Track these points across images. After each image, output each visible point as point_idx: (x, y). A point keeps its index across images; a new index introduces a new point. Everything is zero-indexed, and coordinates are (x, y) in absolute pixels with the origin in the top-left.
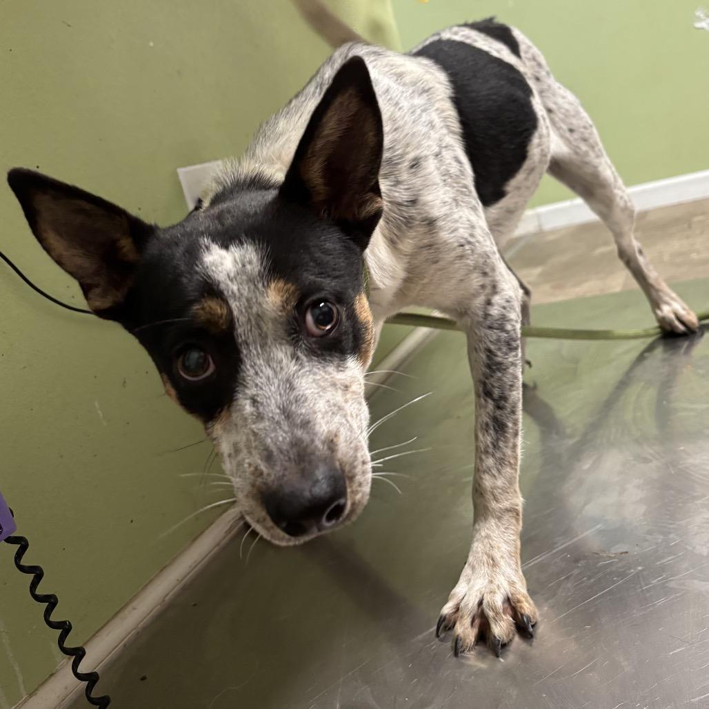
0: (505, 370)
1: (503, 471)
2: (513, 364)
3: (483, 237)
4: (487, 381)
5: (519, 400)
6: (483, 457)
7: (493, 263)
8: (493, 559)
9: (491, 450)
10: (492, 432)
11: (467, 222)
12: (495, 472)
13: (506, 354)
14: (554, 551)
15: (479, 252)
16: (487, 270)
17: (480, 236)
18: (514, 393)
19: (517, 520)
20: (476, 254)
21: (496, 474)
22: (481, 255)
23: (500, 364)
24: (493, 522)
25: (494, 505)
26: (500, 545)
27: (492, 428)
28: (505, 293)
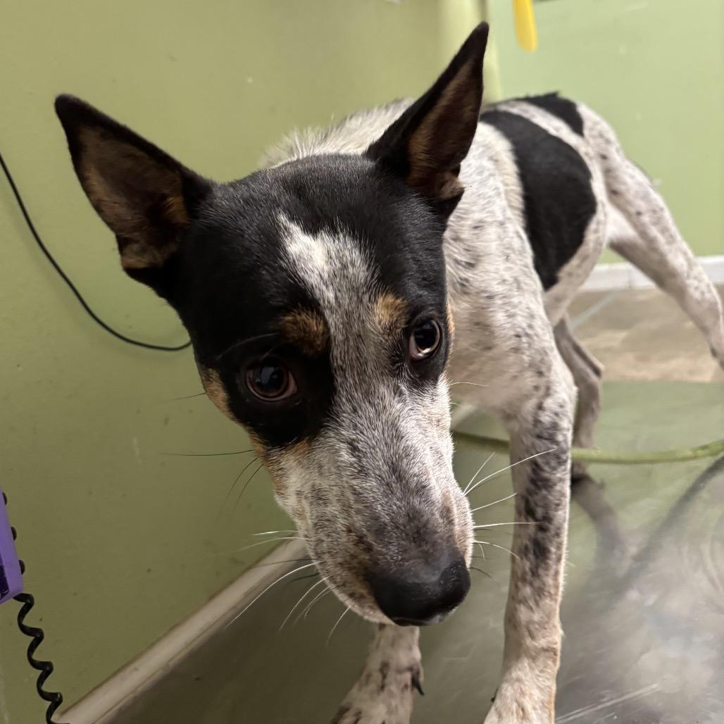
0: (551, 487)
1: (541, 603)
2: (561, 480)
3: (543, 329)
4: (530, 498)
5: (564, 521)
6: (520, 584)
7: (551, 361)
8: (523, 710)
9: (529, 577)
10: (531, 556)
11: (527, 310)
12: (532, 603)
13: (554, 469)
14: (600, 707)
15: (536, 347)
16: (543, 369)
17: (540, 327)
18: (560, 513)
19: (554, 661)
20: (534, 349)
21: (534, 607)
22: (537, 350)
23: (547, 480)
24: (525, 663)
25: (528, 641)
26: (533, 692)
27: (532, 552)
28: (559, 395)
